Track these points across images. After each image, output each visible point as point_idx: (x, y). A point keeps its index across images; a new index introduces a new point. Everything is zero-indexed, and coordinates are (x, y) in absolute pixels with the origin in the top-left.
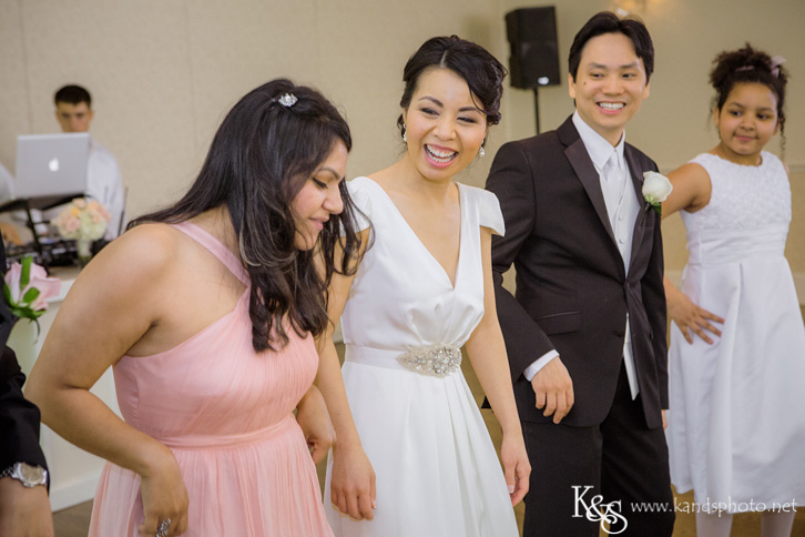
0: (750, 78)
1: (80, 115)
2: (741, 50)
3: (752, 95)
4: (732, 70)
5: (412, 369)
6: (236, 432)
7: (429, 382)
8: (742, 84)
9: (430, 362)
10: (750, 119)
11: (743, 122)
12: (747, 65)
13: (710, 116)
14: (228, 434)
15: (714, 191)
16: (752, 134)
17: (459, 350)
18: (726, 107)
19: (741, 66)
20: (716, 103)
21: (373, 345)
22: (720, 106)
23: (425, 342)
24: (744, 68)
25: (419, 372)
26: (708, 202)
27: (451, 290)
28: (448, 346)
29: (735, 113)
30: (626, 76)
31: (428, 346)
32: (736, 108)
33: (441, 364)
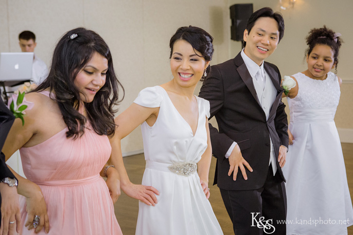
0: (323, 42)
1: (29, 46)
2: (321, 29)
3: (323, 50)
4: (316, 38)
5: (174, 172)
6: (73, 179)
7: (181, 178)
8: (319, 44)
9: (183, 169)
10: (321, 61)
11: (317, 62)
12: (323, 36)
13: (305, 58)
14: (69, 179)
15: (299, 90)
16: (322, 68)
17: (196, 164)
18: (311, 55)
19: (320, 36)
20: (307, 52)
21: (159, 161)
22: (309, 53)
23: (180, 160)
24: (322, 37)
25: (177, 174)
26: (296, 95)
27: (193, 137)
28: (191, 163)
29: (314, 58)
30: (272, 38)
31: (182, 162)
32: (315, 56)
33: (187, 170)
